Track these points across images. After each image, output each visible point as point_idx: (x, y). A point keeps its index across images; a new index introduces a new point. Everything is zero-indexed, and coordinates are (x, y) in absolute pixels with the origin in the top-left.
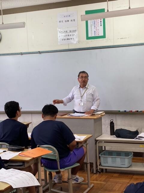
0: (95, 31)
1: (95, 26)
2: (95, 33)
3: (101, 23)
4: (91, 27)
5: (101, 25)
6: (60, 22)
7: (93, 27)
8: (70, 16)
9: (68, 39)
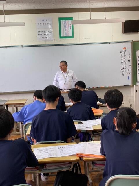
0: (66, 33)
1: (66, 29)
2: (66, 34)
3: (70, 27)
4: (63, 29)
5: (70, 29)
6: (39, 24)
7: (65, 30)
8: (46, 20)
9: (45, 37)
